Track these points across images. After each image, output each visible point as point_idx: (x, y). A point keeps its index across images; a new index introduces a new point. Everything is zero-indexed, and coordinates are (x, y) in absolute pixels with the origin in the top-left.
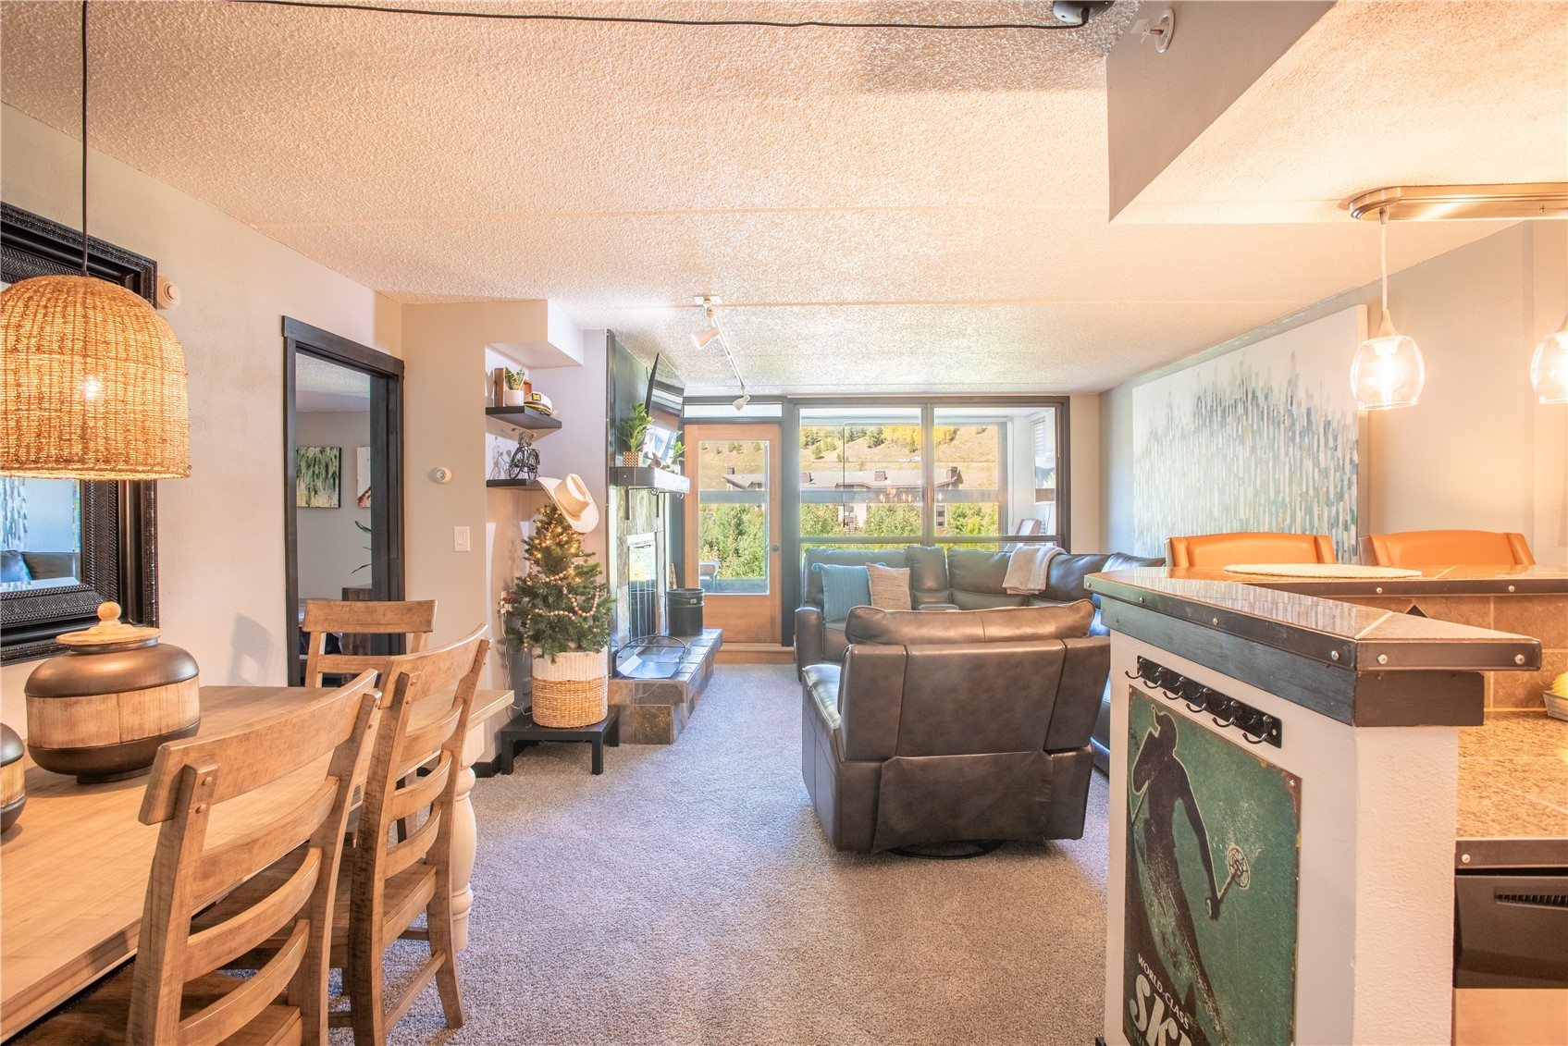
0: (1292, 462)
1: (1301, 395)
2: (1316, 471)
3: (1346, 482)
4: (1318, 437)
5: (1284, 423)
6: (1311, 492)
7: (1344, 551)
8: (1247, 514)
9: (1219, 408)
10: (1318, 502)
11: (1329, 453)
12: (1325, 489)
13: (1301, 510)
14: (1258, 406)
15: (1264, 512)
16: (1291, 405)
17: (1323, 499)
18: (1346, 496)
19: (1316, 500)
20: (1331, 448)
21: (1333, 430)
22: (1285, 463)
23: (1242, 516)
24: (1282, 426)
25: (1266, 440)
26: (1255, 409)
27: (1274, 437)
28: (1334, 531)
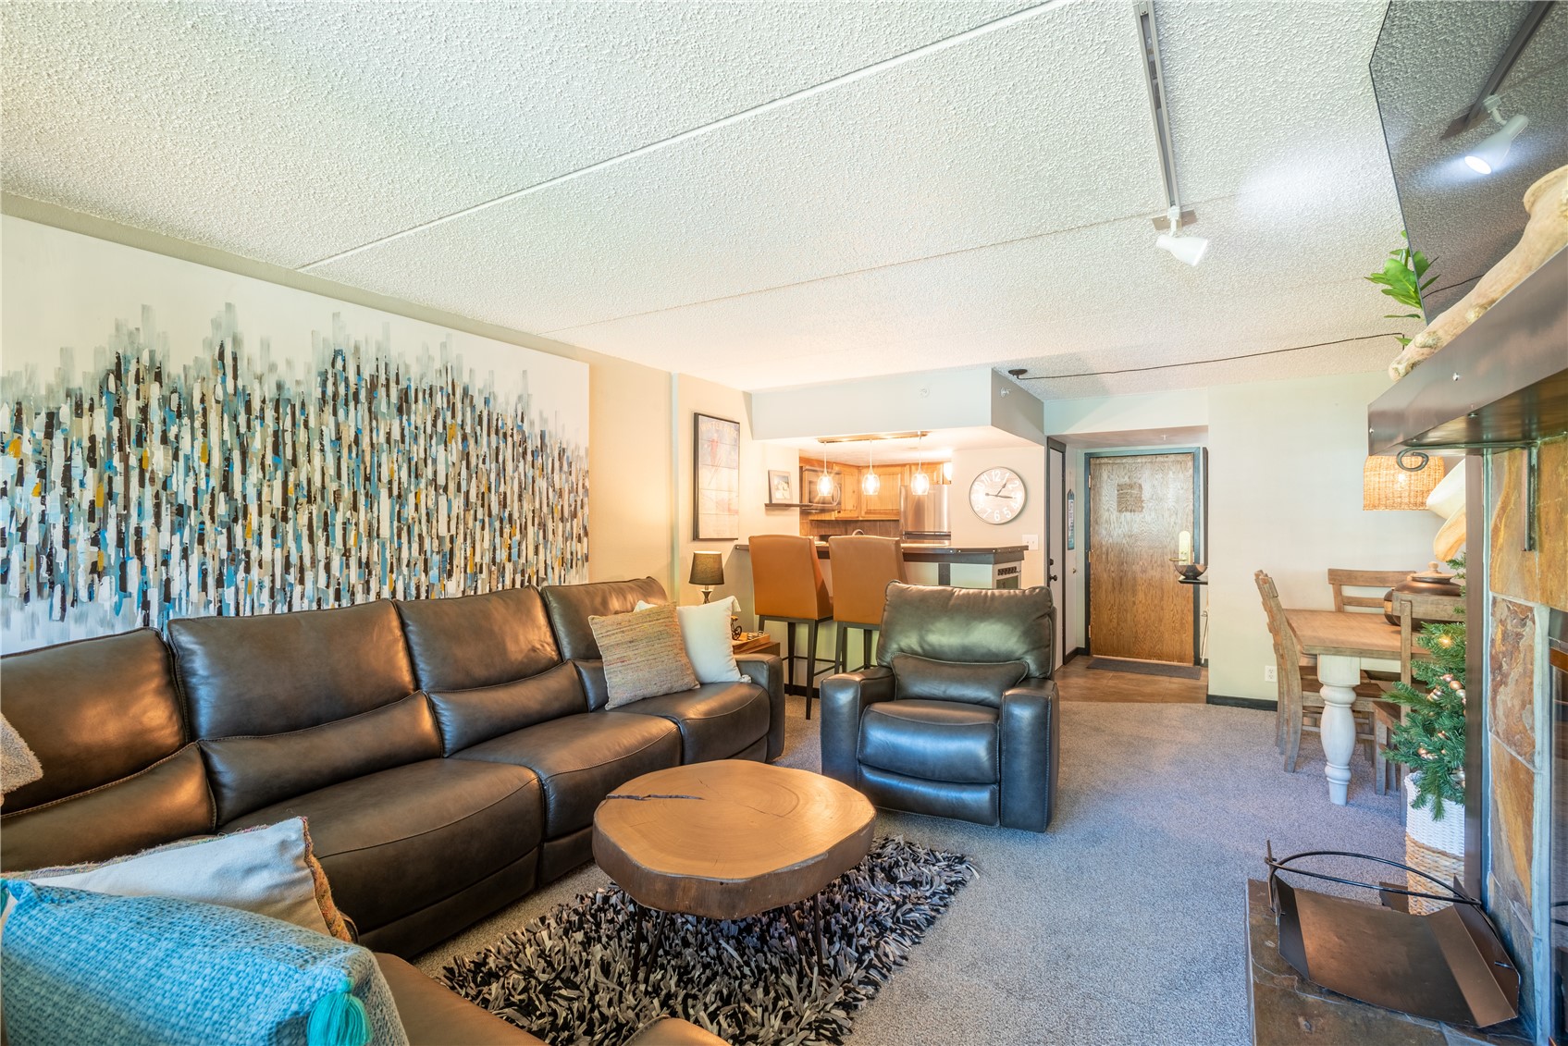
0: (523, 478)
1: (533, 414)
2: (551, 490)
3: (579, 503)
4: (553, 460)
5: (512, 436)
6: (545, 509)
7: (578, 559)
8: (453, 531)
9: (393, 384)
10: (553, 518)
11: (564, 476)
12: (559, 507)
13: (533, 525)
14: (473, 408)
15: (483, 529)
16: (522, 421)
17: (557, 516)
18: (579, 514)
19: (550, 516)
20: (565, 473)
21: (568, 457)
22: (512, 479)
23: (443, 531)
24: (509, 439)
25: (485, 449)
26: (469, 409)
27: (497, 448)
28: (568, 543)
